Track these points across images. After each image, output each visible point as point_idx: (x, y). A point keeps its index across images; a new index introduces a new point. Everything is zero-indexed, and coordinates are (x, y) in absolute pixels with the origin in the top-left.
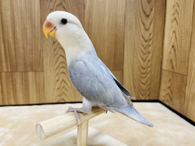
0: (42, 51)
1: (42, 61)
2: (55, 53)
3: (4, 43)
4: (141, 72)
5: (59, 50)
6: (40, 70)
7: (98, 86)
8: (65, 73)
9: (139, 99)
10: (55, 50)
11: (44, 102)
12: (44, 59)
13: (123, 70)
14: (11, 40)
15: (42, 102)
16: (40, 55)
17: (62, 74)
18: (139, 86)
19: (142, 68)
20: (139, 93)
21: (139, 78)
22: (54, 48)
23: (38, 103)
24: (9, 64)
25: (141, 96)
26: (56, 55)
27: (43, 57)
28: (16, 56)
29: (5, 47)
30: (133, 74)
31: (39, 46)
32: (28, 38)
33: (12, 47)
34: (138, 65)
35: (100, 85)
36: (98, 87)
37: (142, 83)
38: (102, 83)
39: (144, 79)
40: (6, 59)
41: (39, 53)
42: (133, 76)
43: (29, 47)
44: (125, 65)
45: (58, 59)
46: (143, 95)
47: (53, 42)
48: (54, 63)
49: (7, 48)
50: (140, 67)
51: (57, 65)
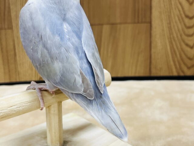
1: (9, 12)
4: (185, 25)
6: (6, 27)
7: (42, 52)
9: (182, 74)
11: (18, 80)
13: (150, 23)
15: (13, 80)
18: (182, 50)
19: (187, 16)
20: (182, 63)
21: (181, 36)
23: (7, 81)
25: (185, 69)
30: (170, 28)
34: (179, 11)
35: (45, 51)
36: (42, 54)
37: (187, 45)
38: (47, 49)
39: (190, 38)
42: (171, 33)
44: (155, 13)
46: (189, 68)
50: (183, 16)
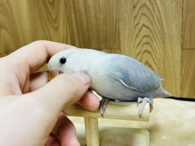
0: (118, 20)
1: (119, 36)
2: (136, 22)
3: (75, 13)
5: (140, 18)
6: (116, 47)
8: (149, 53)
10: (135, 17)
12: (121, 31)
14: (82, 8)
16: (116, 26)
17: (146, 53)
22: (134, 15)
24: (81, 39)
26: (136, 25)
27: (119, 29)
28: (88, 29)
29: (76, 18)
31: (115, 14)
32: (101, 4)
33: (84, 18)
40: (78, 32)
41: (115, 23)
43: (101, 17)
45: (140, 30)
47: (132, 6)
48: (134, 37)
49: (78, 19)
51: (138, 40)
